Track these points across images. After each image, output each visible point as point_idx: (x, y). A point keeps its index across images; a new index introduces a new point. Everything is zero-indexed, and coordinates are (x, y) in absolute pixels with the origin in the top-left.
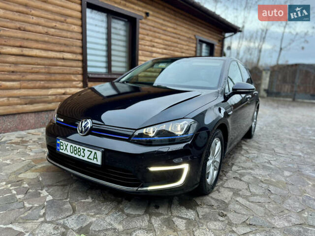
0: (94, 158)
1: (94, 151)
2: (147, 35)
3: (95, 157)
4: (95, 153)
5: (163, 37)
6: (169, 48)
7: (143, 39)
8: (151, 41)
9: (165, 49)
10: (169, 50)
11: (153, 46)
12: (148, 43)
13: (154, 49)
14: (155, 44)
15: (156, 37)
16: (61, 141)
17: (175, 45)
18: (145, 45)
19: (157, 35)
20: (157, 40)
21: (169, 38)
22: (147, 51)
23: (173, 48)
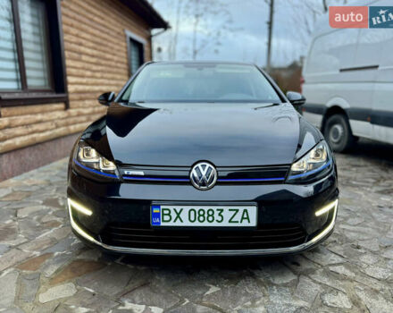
0: (243, 218)
1: (241, 209)
2: (72, 26)
3: (245, 216)
4: (245, 211)
5: (91, 30)
6: (99, 47)
7: (67, 33)
8: (77, 36)
9: (95, 49)
10: (100, 50)
11: (81, 44)
12: (74, 39)
13: (82, 49)
14: (84, 41)
15: (82, 30)
16: (162, 207)
17: (105, 42)
18: (71, 42)
19: (83, 26)
20: (84, 35)
21: (97, 32)
22: (75, 52)
23: (103, 48)
